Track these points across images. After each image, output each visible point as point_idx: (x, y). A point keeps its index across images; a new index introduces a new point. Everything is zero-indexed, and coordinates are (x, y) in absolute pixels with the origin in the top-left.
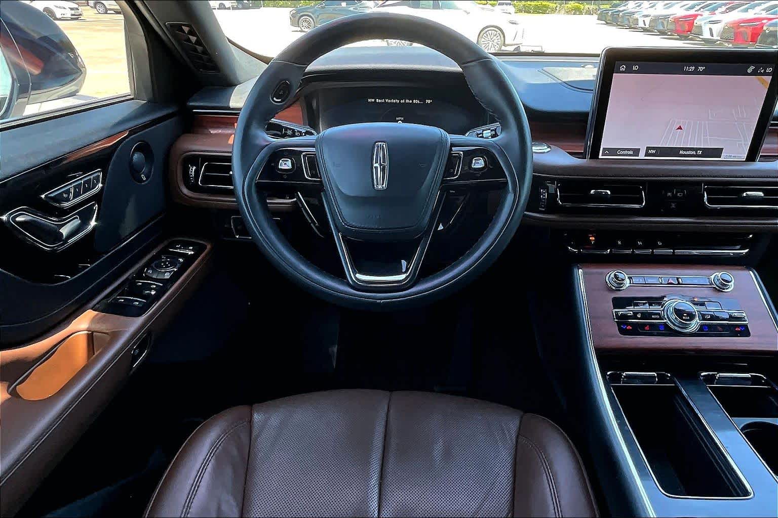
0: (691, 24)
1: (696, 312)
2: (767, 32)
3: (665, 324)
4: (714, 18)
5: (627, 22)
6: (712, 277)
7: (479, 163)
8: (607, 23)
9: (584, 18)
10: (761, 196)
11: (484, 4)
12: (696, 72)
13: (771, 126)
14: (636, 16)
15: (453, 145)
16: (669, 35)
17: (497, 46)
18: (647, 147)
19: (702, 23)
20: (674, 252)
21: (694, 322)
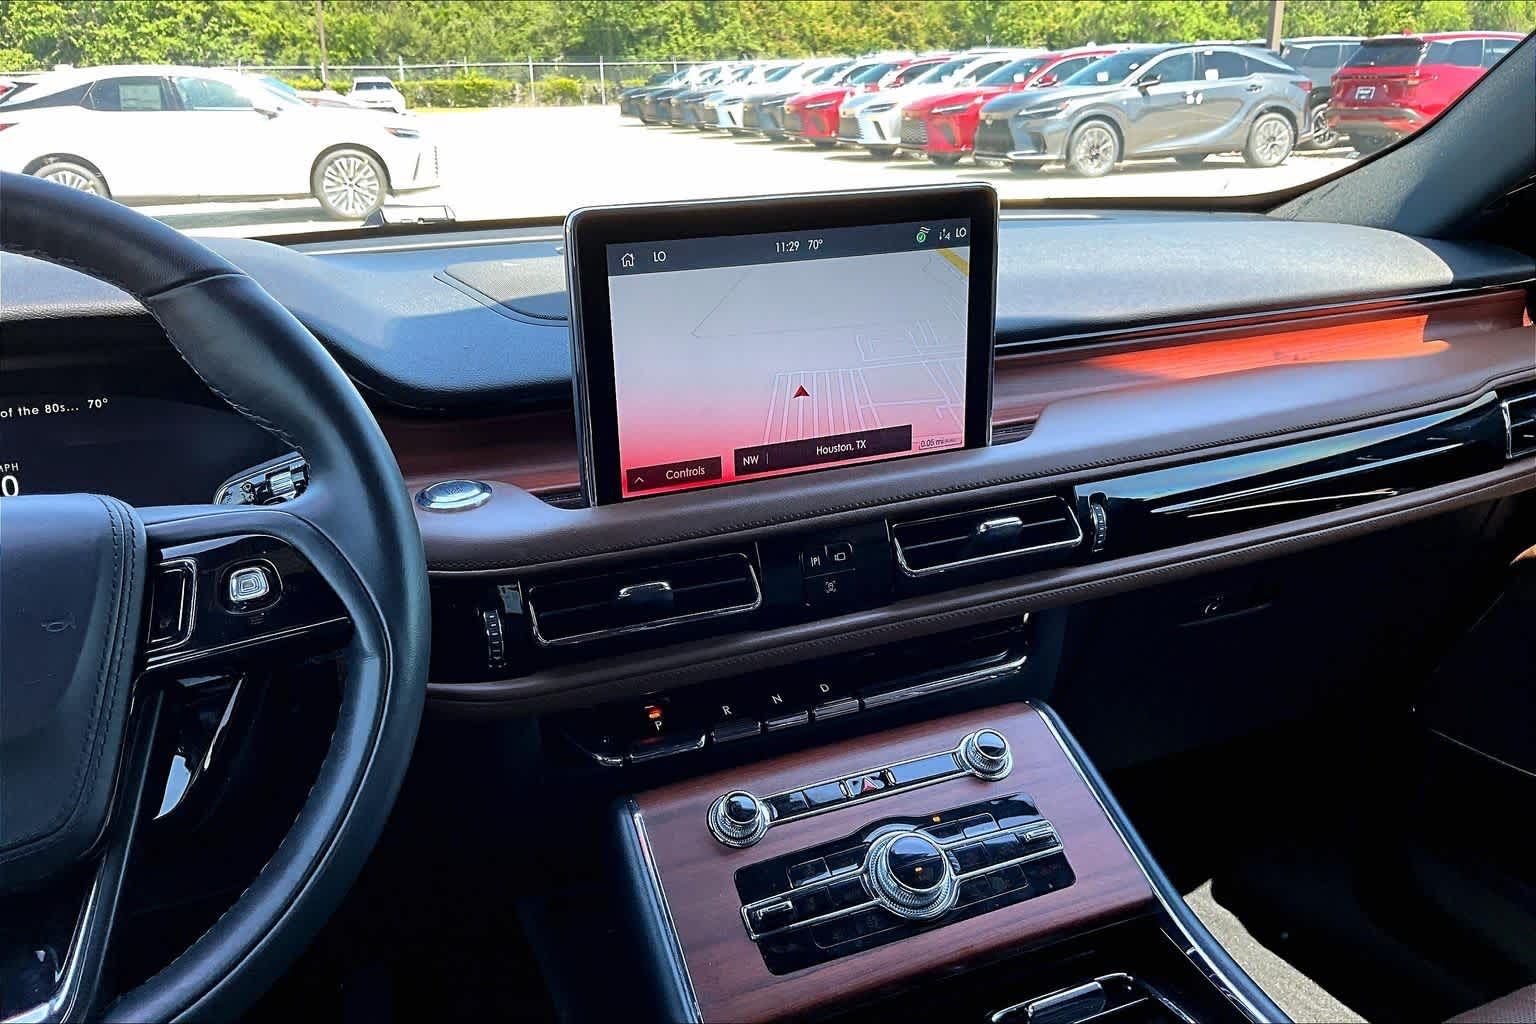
0: (834, 114)
1: (943, 852)
2: (989, 122)
3: (879, 911)
4: (879, 98)
5: (691, 118)
6: (962, 747)
7: (249, 585)
8: (647, 123)
9: (587, 110)
10: (1018, 526)
11: (317, 90)
12: (804, 254)
13: (997, 355)
14: (708, 103)
15: (155, 543)
16: (792, 142)
17: (371, 196)
18: (736, 451)
19: (857, 111)
20: (862, 705)
21: (944, 883)
